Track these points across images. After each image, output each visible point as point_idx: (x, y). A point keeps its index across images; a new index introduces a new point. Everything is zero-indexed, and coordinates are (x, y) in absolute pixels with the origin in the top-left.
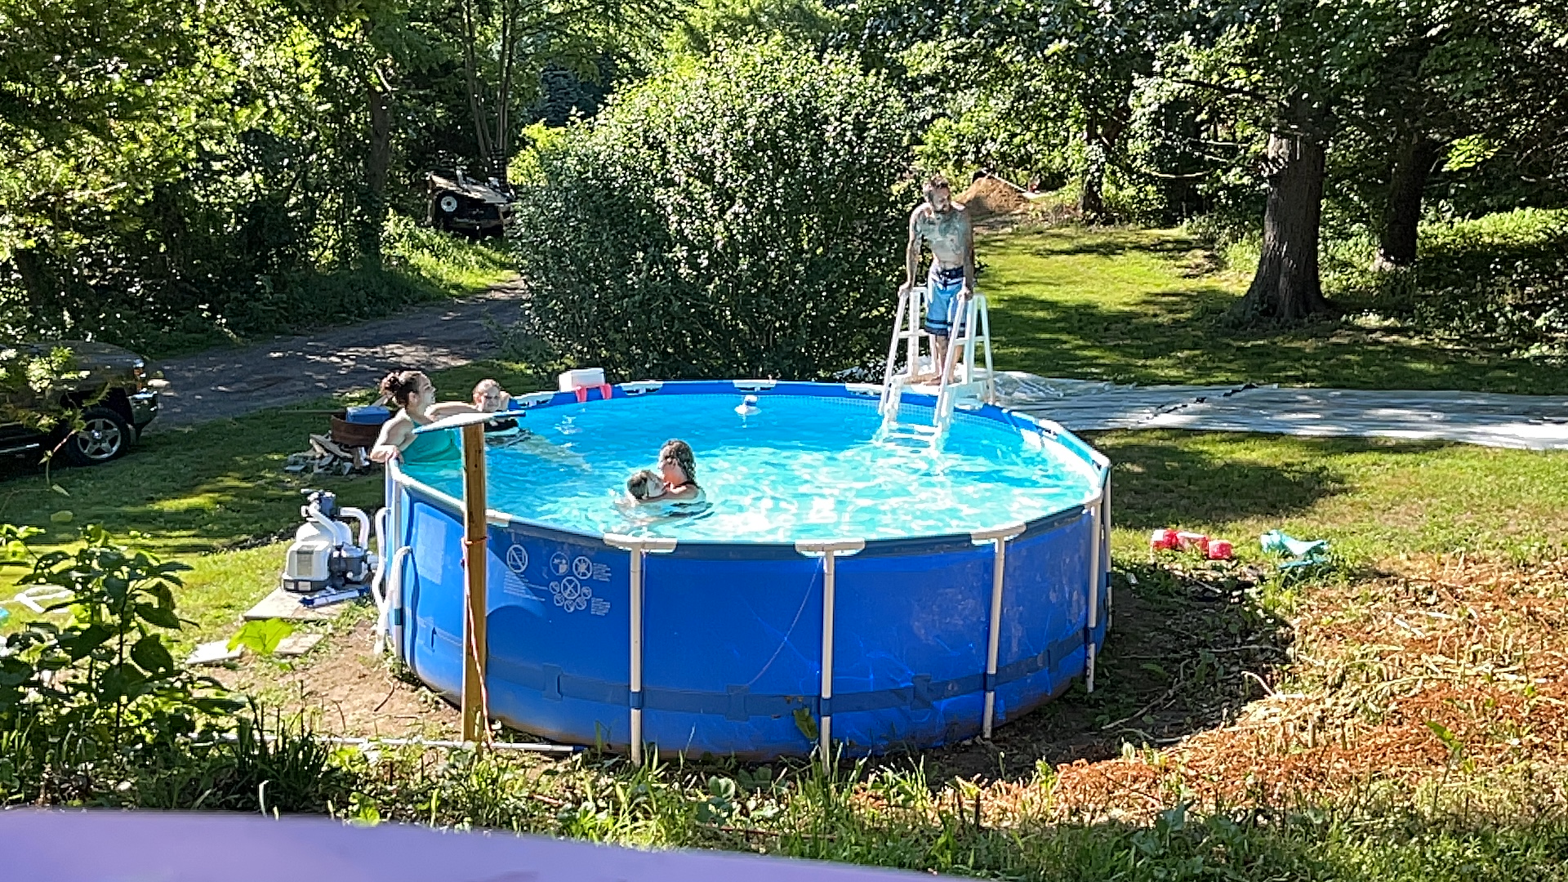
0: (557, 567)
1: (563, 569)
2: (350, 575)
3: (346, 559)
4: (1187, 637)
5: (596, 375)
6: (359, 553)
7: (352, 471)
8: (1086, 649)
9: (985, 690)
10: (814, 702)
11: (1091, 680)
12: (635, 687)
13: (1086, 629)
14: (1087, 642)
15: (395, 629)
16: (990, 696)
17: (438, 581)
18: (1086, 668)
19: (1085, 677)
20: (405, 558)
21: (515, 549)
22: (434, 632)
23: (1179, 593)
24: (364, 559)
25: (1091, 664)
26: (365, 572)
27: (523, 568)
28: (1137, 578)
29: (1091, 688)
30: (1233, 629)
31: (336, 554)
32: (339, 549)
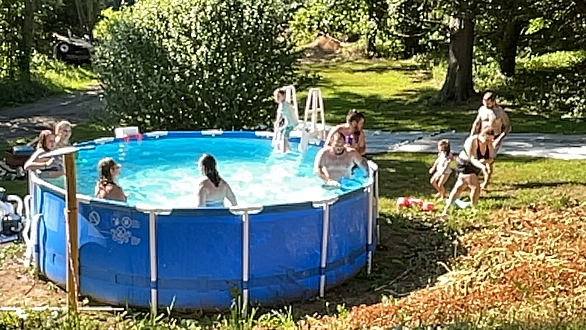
0: (114, 222)
1: (117, 223)
2: (13, 229)
3: (11, 221)
4: (413, 247)
5: (135, 130)
6: (16, 218)
7: (16, 178)
8: (367, 254)
9: (321, 274)
10: (239, 282)
11: (369, 269)
12: (153, 279)
13: (367, 245)
14: (368, 251)
15: (35, 254)
16: (323, 277)
17: (55, 230)
18: (367, 263)
19: (366, 267)
20: (40, 220)
21: (94, 214)
22: (54, 255)
23: (410, 227)
24: (20, 221)
25: (370, 261)
26: (20, 227)
27: (97, 223)
28: (391, 221)
29: (369, 272)
30: (434, 243)
31: (5, 219)
32: (7, 216)
